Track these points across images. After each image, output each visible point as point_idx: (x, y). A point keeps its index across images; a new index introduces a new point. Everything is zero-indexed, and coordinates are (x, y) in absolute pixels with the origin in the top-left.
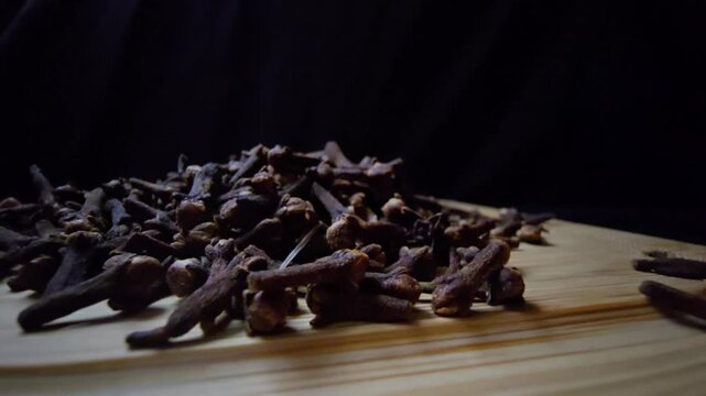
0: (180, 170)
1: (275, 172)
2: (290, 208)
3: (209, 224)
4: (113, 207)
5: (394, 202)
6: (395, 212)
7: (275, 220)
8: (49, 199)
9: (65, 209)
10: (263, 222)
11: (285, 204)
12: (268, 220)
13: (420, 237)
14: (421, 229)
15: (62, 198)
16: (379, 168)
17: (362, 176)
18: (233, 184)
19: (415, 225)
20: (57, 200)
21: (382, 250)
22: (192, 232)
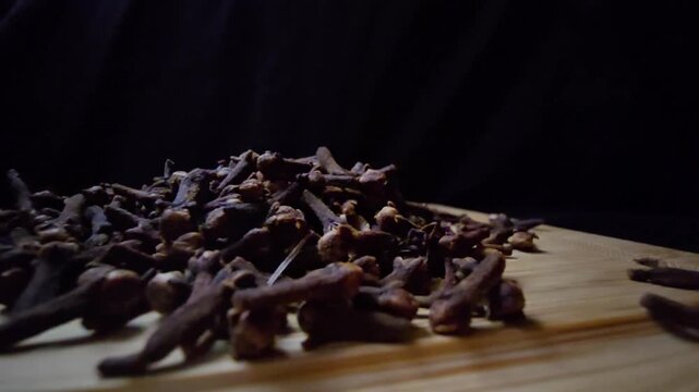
0: (166, 176)
1: (265, 179)
2: (280, 217)
3: (193, 234)
4: (94, 214)
5: (387, 210)
6: (388, 220)
7: (264, 229)
8: (26, 205)
9: (42, 216)
10: (251, 232)
11: (274, 212)
12: (256, 230)
13: (413, 247)
14: (415, 239)
15: (39, 204)
16: (370, 174)
17: (354, 183)
18: (221, 190)
19: (409, 234)
20: (34, 207)
21: (376, 262)
22: (175, 242)
